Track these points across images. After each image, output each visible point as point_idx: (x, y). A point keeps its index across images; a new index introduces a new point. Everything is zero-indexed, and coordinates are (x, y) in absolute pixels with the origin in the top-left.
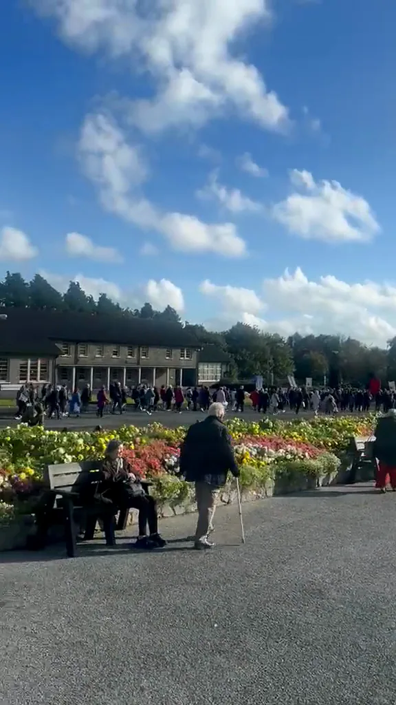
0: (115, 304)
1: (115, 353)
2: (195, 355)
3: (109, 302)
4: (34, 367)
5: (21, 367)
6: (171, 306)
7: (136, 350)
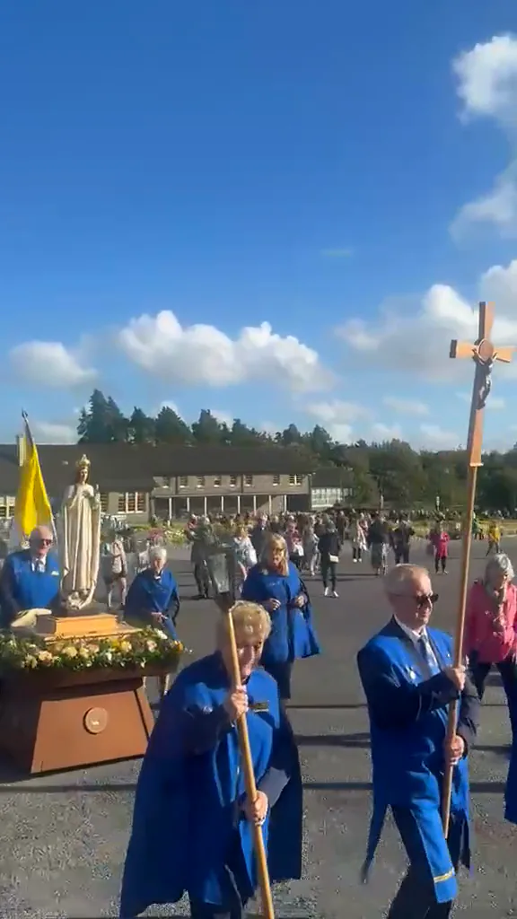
0: (250, 429)
1: (217, 483)
2: (306, 480)
3: (243, 427)
4: (131, 500)
5: (120, 500)
6: (321, 426)
7: (239, 479)
